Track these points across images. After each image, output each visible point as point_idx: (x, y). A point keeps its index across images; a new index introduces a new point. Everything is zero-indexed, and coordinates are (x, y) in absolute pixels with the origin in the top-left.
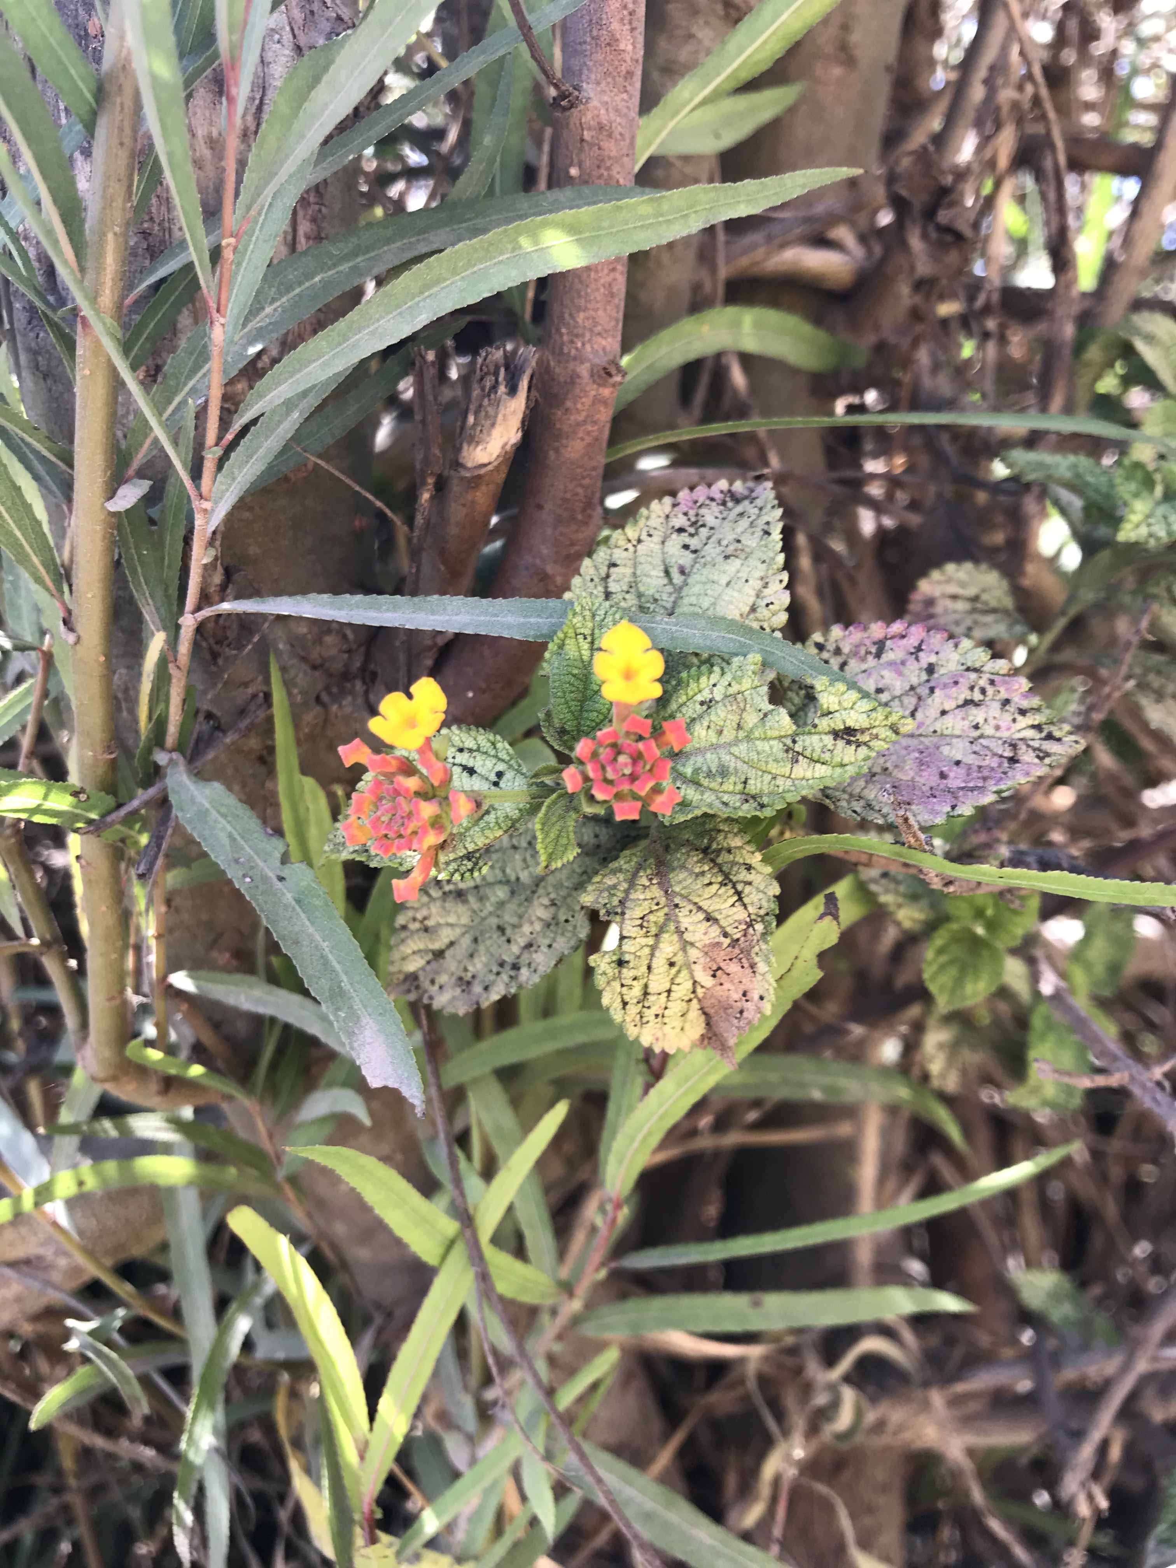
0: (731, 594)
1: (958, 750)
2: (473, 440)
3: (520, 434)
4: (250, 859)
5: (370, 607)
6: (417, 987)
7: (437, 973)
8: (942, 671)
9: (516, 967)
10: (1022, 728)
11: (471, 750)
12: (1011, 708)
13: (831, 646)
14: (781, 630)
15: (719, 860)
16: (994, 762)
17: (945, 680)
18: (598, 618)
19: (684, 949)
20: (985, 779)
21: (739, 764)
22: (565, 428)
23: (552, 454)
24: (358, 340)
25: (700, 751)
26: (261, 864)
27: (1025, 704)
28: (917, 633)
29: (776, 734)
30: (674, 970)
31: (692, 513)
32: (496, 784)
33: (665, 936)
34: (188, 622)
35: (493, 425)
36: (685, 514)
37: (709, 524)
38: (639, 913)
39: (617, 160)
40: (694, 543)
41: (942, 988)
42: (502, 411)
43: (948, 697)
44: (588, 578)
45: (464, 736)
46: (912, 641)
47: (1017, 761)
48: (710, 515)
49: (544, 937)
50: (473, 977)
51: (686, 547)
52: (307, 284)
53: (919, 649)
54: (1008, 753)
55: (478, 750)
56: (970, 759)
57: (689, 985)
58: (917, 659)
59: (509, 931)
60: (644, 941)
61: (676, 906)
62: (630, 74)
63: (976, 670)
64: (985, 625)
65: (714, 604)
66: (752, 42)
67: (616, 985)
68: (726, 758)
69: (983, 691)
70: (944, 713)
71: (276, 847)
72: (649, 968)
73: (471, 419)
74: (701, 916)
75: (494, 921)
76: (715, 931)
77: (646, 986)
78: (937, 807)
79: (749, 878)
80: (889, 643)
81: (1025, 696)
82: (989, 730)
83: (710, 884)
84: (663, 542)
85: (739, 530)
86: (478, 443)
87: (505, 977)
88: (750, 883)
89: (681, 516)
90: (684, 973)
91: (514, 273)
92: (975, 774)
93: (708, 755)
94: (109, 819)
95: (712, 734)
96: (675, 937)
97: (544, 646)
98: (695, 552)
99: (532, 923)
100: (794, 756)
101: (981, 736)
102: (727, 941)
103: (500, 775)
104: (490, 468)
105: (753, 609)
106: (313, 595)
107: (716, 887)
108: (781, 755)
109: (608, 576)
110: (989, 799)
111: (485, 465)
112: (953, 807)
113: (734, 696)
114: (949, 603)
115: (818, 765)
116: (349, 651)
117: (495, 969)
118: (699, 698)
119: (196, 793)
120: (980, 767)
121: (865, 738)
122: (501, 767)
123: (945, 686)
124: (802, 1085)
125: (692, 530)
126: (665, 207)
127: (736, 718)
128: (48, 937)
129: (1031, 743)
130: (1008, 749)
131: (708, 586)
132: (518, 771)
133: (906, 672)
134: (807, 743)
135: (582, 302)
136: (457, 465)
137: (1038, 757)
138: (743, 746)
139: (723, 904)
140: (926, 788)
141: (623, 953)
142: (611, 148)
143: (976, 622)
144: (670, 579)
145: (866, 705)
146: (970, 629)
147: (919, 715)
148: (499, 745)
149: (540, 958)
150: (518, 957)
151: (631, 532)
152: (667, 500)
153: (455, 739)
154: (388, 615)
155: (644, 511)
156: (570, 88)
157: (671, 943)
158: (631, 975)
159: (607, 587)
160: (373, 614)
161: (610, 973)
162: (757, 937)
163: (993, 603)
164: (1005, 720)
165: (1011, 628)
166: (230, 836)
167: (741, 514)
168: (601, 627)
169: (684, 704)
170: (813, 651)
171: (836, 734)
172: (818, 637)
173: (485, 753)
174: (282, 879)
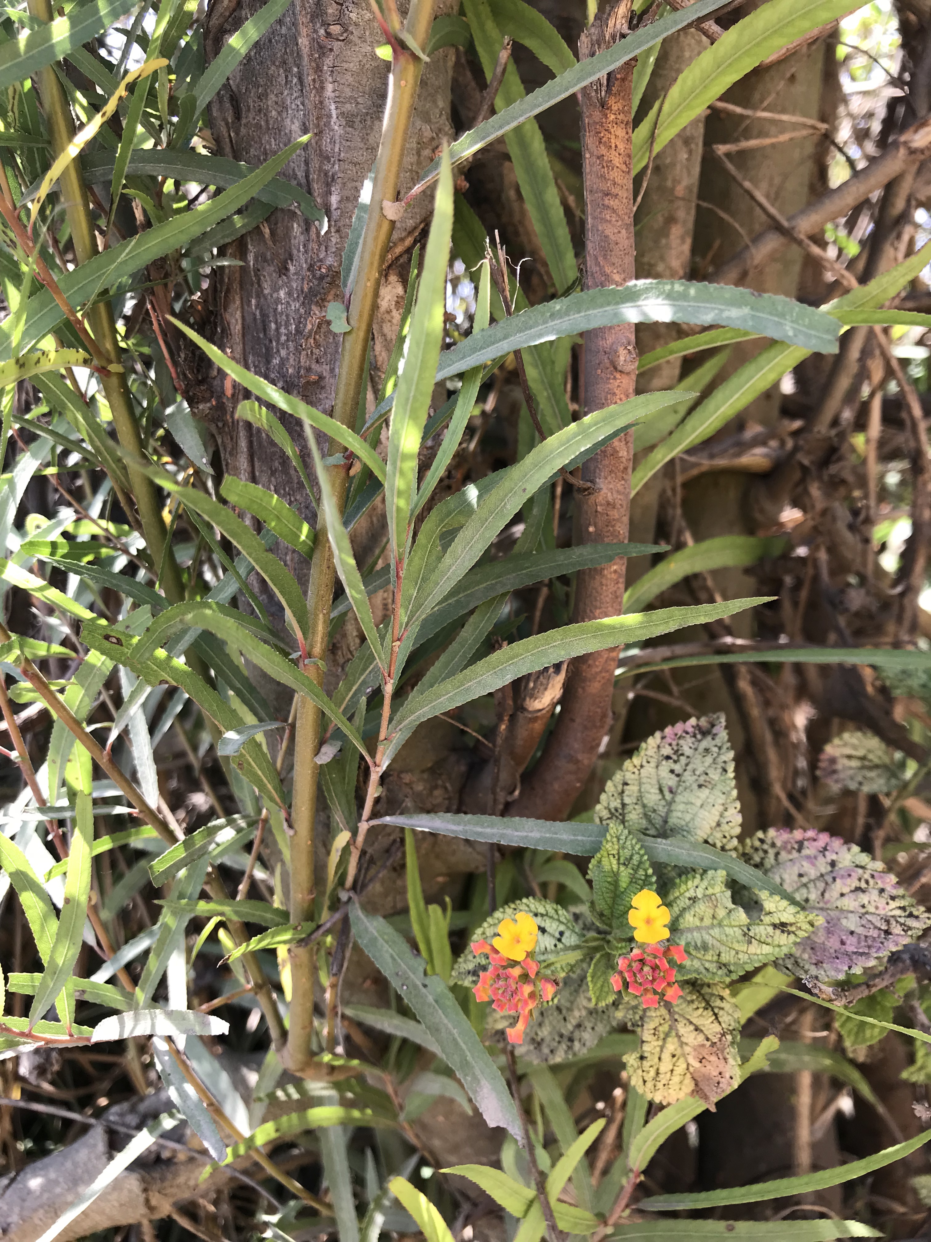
0: (703, 813)
1: (851, 923)
2: (533, 697)
3: (562, 690)
4: (405, 973)
5: (477, 824)
6: (504, 1039)
8: (840, 866)
9: (571, 1040)
10: (892, 909)
11: (542, 915)
12: (885, 895)
13: (769, 841)
14: (737, 837)
15: (703, 992)
16: (875, 933)
17: (842, 872)
19: (681, 1047)
20: (869, 947)
21: (715, 942)
22: (589, 676)
23: (580, 690)
25: (689, 930)
26: (412, 976)
27: (894, 892)
28: (824, 838)
29: (737, 923)
30: (674, 1059)
31: (674, 743)
33: (669, 1039)
34: (364, 827)
35: (546, 689)
36: (670, 745)
37: (686, 754)
38: (652, 1025)
39: (618, 520)
40: (678, 768)
41: (850, 1032)
42: (550, 683)
43: (845, 884)
44: (610, 794)
45: (537, 904)
46: (821, 844)
47: (890, 934)
48: (686, 745)
49: (589, 1021)
50: (542, 1040)
51: (672, 771)
53: (825, 849)
54: (884, 927)
55: (547, 915)
56: (860, 930)
57: (685, 1066)
58: (824, 856)
59: (564, 1011)
60: (656, 1043)
61: (676, 1020)
62: (626, 468)
63: (862, 867)
64: (872, 779)
65: (693, 819)
66: (702, 425)
67: (640, 1072)
68: (707, 937)
69: (867, 882)
70: (842, 895)
71: (420, 965)
72: (660, 1059)
73: (531, 685)
74: (692, 1028)
77: (658, 1070)
78: (840, 967)
79: (722, 1005)
80: (806, 843)
81: (894, 887)
82: (872, 909)
83: (697, 1008)
84: (657, 767)
85: (707, 764)
86: (535, 699)
87: (564, 1046)
88: (723, 1009)
89: (667, 746)
90: (682, 1060)
92: (863, 944)
93: (695, 934)
94: (313, 937)
95: (697, 919)
96: (676, 1039)
97: (588, 859)
98: (678, 775)
99: (580, 1010)
100: (749, 939)
101: (867, 913)
102: (709, 1043)
103: (561, 934)
104: (544, 713)
105: (718, 824)
106: (441, 814)
107: (701, 1010)
108: (741, 938)
109: (623, 792)
110: (872, 963)
111: (540, 710)
112: (850, 968)
113: (710, 896)
114: (846, 762)
115: (764, 946)
117: (557, 1039)
118: (687, 895)
119: (368, 924)
120: (866, 937)
121: (793, 929)
122: (562, 928)
123: (842, 877)
125: (675, 757)
127: (712, 912)
128: (260, 981)
129: (899, 920)
130: (884, 923)
131: (688, 806)
132: (573, 931)
133: (817, 863)
134: (757, 931)
135: (598, 604)
136: (523, 709)
137: (904, 930)
138: (717, 930)
139: (706, 1021)
140: (832, 951)
141: (643, 1052)
142: (615, 514)
143: (865, 777)
144: (663, 796)
145: (792, 909)
146: (860, 784)
147: (827, 895)
148: (560, 912)
149: (587, 1036)
150: (572, 1033)
151: (636, 760)
152: (658, 734)
153: (532, 907)
154: (488, 830)
155: (643, 745)
156: (589, 484)
157: (673, 1044)
158: (649, 1064)
159: (622, 800)
160: (479, 829)
161: (636, 1065)
162: (728, 1043)
163: (876, 761)
164: (882, 903)
165: (889, 779)
166: (392, 957)
167: (707, 750)
168: (623, 848)
169: (678, 897)
170: (757, 844)
171: (775, 926)
172: (760, 834)
173: (551, 917)
174: (425, 986)
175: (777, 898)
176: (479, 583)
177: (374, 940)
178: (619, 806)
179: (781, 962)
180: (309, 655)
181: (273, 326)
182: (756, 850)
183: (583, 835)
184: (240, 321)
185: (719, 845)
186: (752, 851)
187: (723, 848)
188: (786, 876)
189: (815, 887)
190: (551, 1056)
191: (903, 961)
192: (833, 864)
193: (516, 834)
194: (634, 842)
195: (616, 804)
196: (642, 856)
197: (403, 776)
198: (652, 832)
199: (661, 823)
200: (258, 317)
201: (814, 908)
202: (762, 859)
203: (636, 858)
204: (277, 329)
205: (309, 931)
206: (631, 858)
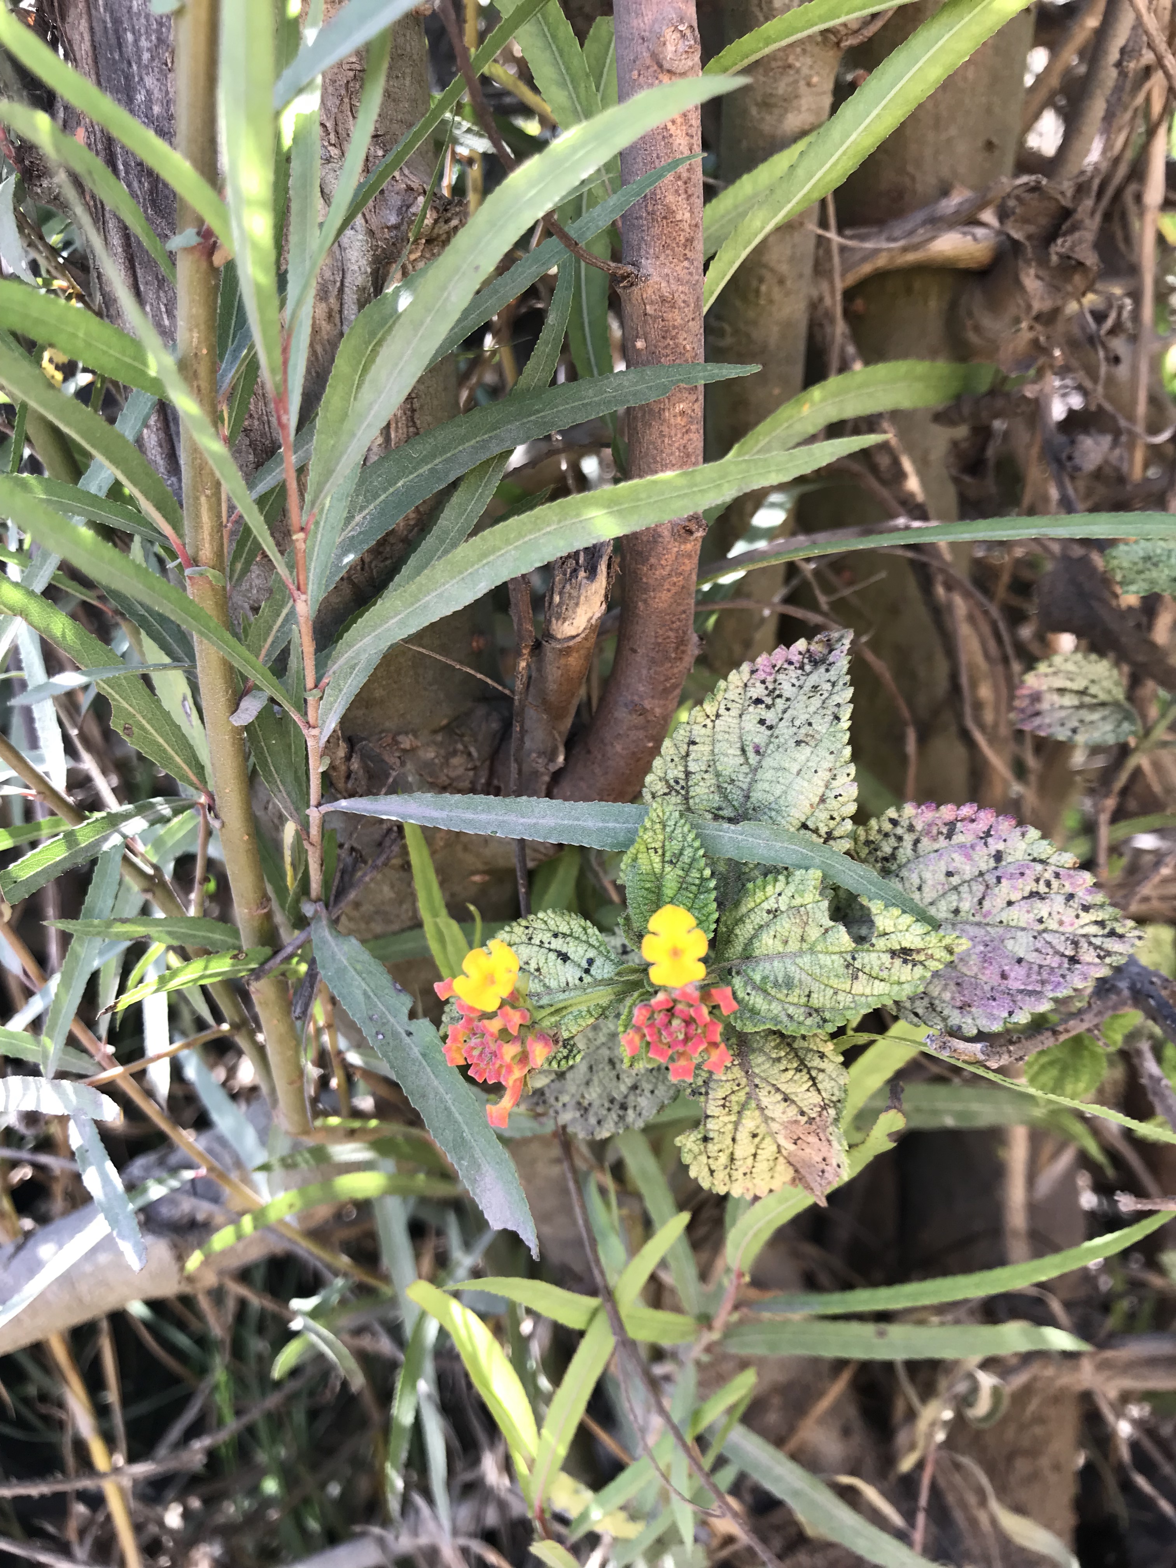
0: (801, 783)
1: (1020, 946)
2: (561, 617)
3: (604, 606)
4: (382, 1016)
5: (467, 808)
6: (544, 1102)
7: (561, 1092)
8: (1010, 859)
9: (624, 1107)
10: (1084, 925)
11: (565, 935)
12: (1075, 903)
13: (905, 823)
14: (851, 818)
15: (795, 1045)
16: (1054, 961)
17: (1011, 869)
18: (668, 829)
19: (766, 1123)
21: (804, 976)
22: (651, 582)
23: (641, 605)
24: (428, 602)
25: (769, 957)
26: (391, 1020)
27: (1089, 899)
28: (986, 818)
29: (837, 949)
30: (757, 1140)
31: (770, 679)
32: (587, 971)
33: (747, 1113)
34: (314, 814)
35: (577, 604)
36: (763, 682)
37: (786, 694)
38: (721, 1094)
40: (770, 716)
42: (583, 591)
43: (1014, 887)
44: (669, 759)
45: (558, 919)
46: (981, 826)
47: (1078, 962)
48: (788, 682)
49: (648, 1081)
50: (590, 1105)
51: (762, 722)
52: (391, 490)
53: (988, 834)
54: (1069, 952)
55: (571, 935)
56: (1032, 957)
57: (774, 1148)
60: (727, 1119)
61: (757, 1086)
63: (1042, 862)
64: (1092, 723)
65: (785, 793)
67: (703, 1159)
68: (792, 969)
69: (1048, 884)
70: (1010, 903)
71: (405, 1002)
72: (734, 1140)
73: (557, 600)
74: (779, 1097)
75: (605, 1053)
76: (792, 1112)
77: (732, 1154)
78: (995, 1012)
79: (822, 1065)
80: (959, 824)
81: (1089, 891)
82: (1052, 925)
83: (786, 1070)
84: (740, 716)
85: (812, 709)
86: (565, 620)
87: (614, 1116)
88: (823, 1071)
89: (758, 684)
90: (768, 1140)
91: (562, 543)
92: (1034, 977)
93: (776, 963)
95: (778, 942)
96: (757, 1113)
97: (619, 857)
98: (770, 728)
100: (854, 972)
101: (1045, 930)
102: (804, 1119)
103: (591, 962)
104: (578, 639)
105: (823, 800)
107: (791, 1072)
108: (842, 970)
109: (688, 755)
110: (1045, 1006)
111: (573, 638)
112: (1011, 1014)
113: (797, 908)
114: (1055, 698)
115: (877, 982)
116: (475, 768)
117: (607, 1105)
118: (766, 906)
119: (336, 950)
120: (1041, 967)
121: (921, 957)
122: (591, 953)
123: (1011, 876)
124: (935, 1112)
125: (768, 701)
126: (698, 478)
127: (800, 931)
129: (1093, 940)
130: (1070, 947)
131: (780, 774)
132: (608, 958)
133: (976, 857)
134: (866, 961)
136: (549, 635)
137: (1099, 956)
138: (807, 959)
139: (799, 1087)
140: (987, 988)
141: (707, 1131)
142: (676, 318)
143: (1082, 721)
144: (747, 759)
145: (920, 928)
146: (1074, 731)
147: (987, 904)
148: (590, 931)
149: (644, 1102)
150: (626, 1097)
151: (709, 708)
152: (746, 667)
153: (551, 923)
154: (483, 817)
155: (722, 684)
156: (630, 268)
157: (753, 1118)
158: (716, 1148)
159: (686, 766)
160: (469, 815)
161: (696, 1149)
162: (830, 1120)
163: (1103, 697)
164: (1068, 915)
165: (1119, 725)
166: (365, 993)
167: (815, 687)
168: (671, 838)
169: (752, 910)
170: (887, 827)
171: (893, 953)
172: (892, 813)
173: (577, 938)
174: (409, 1034)
175: (896, 912)
176: (464, 439)
177: (341, 972)
178: (682, 776)
179: (908, 1005)
180: (195, 562)
181: (130, 37)
182: (886, 835)
183: (616, 821)
184: (87, 37)
185: (823, 830)
186: (879, 837)
187: (829, 837)
188: (927, 875)
189: (971, 892)
190: (598, 1129)
191: (1118, 992)
192: (998, 857)
193: (522, 820)
194: (686, 829)
195: (676, 772)
196: (698, 849)
197: (400, 738)
198: (727, 812)
199: (742, 799)
200: (109, 25)
201: (966, 922)
202: (895, 848)
203: (688, 852)
204: (136, 41)
205: (262, 959)
206: (681, 854)
